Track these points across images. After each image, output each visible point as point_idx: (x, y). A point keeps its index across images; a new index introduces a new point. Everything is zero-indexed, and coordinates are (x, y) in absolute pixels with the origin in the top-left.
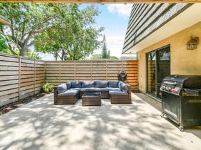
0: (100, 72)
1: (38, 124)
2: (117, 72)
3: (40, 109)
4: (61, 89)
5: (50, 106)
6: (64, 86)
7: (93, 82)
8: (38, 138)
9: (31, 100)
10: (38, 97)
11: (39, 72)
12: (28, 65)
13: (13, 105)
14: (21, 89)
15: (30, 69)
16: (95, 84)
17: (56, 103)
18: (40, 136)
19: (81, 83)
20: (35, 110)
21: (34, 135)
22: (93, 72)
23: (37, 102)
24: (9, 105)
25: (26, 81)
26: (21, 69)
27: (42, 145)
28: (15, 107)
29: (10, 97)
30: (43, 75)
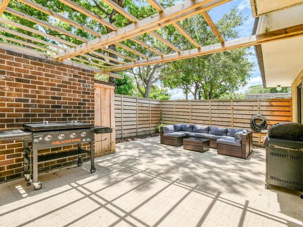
0: (221, 116)
1: (142, 151)
2: (250, 117)
3: (148, 144)
4: (167, 129)
5: (158, 144)
6: (171, 127)
7: (206, 127)
8: (138, 157)
9: (146, 137)
10: (152, 136)
11: (154, 112)
12: (144, 105)
13: (133, 138)
14: (139, 126)
15: (146, 108)
16: (208, 130)
17: (162, 143)
18: (140, 156)
19: (192, 127)
20: (145, 144)
21: (137, 155)
22: (213, 115)
23: (150, 139)
24: (129, 137)
25: (142, 120)
26: (138, 108)
27: (139, 160)
28: (133, 140)
29: (131, 131)
30: (159, 115)
